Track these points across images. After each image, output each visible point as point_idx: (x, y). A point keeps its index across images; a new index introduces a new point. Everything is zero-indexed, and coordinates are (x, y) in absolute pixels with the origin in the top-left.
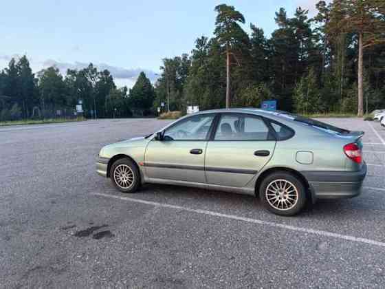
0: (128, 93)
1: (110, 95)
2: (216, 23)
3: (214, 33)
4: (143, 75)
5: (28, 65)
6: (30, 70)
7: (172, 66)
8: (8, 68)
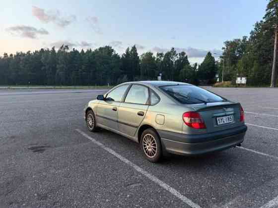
0: (197, 67)
1: (184, 69)
2: (267, 10)
3: (264, 18)
4: (209, 54)
5: (136, 51)
6: (137, 54)
7: (232, 46)
8: (125, 53)
